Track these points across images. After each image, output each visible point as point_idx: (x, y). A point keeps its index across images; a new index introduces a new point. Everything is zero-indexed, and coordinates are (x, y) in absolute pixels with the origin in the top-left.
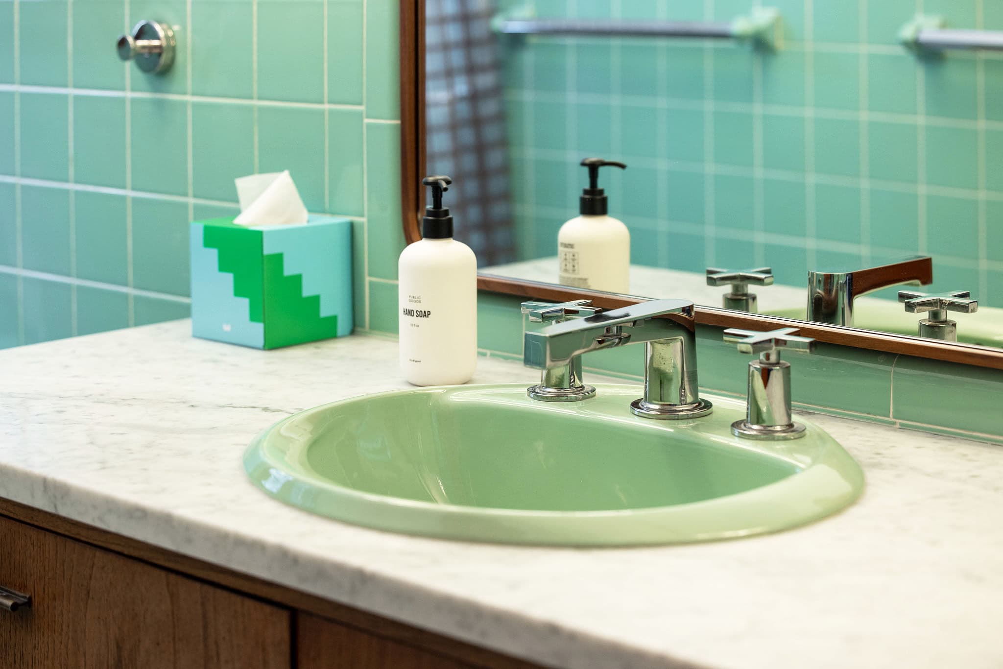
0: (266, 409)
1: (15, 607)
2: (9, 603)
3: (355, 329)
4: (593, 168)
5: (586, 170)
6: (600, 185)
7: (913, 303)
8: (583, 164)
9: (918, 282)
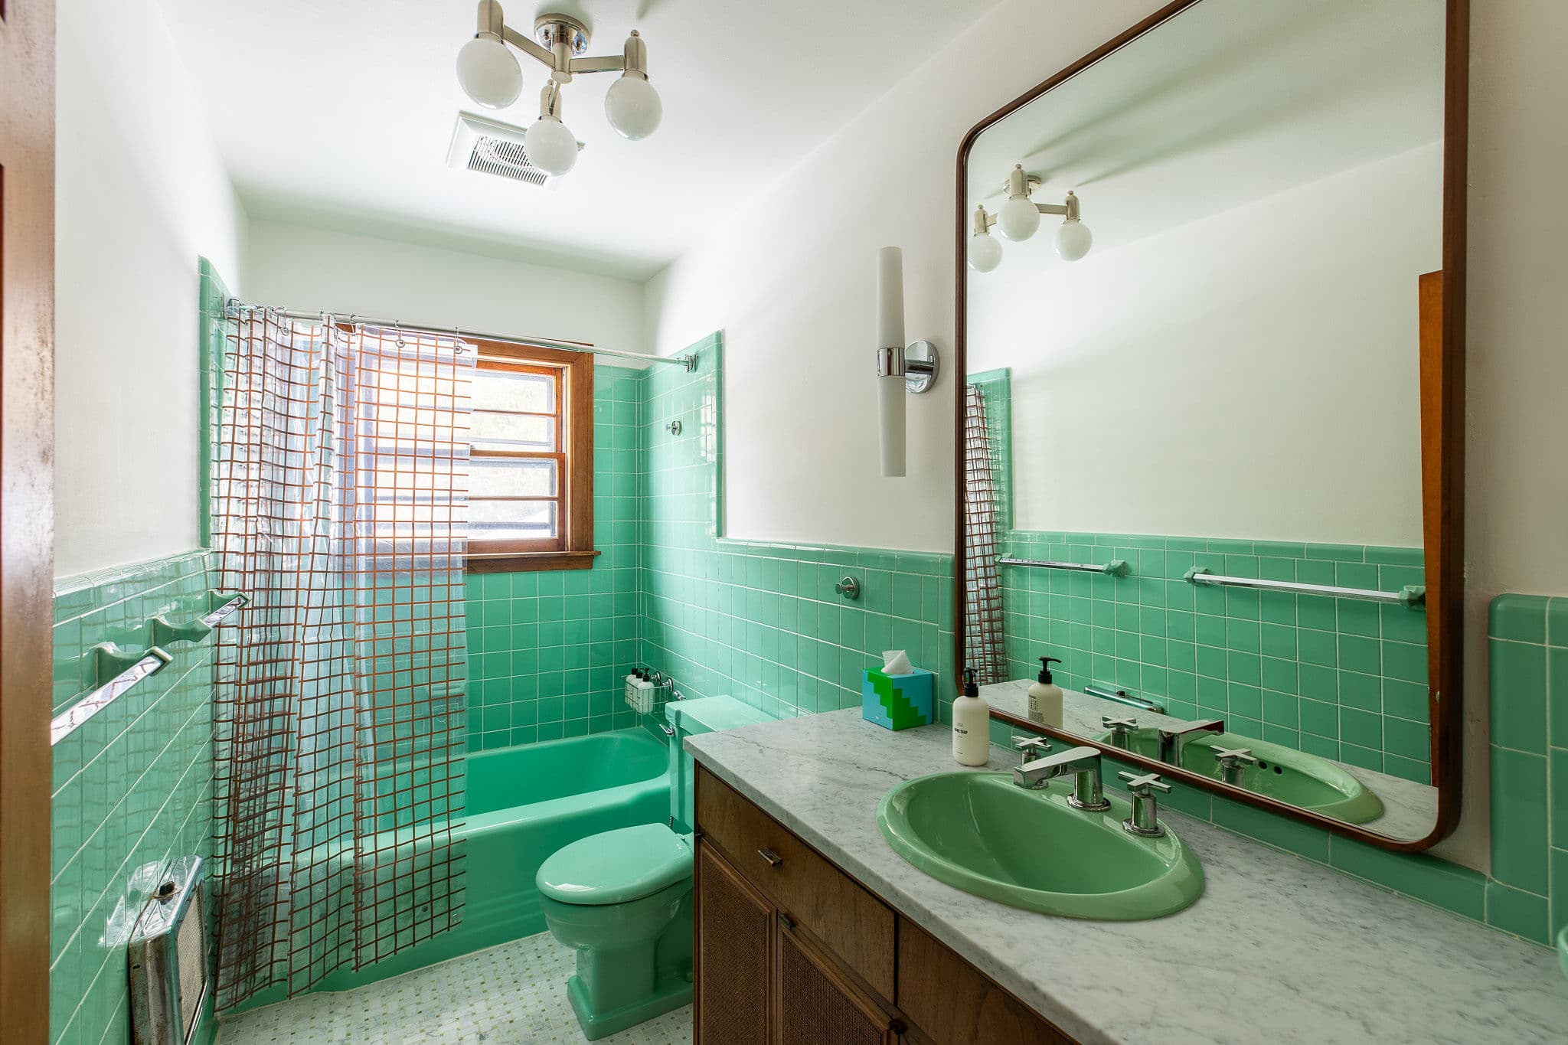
0: (890, 773)
1: (774, 864)
2: (772, 862)
3: (933, 721)
4: (1045, 661)
5: (1042, 662)
6: (1049, 669)
7: (1219, 757)
8: (1040, 659)
9: (1217, 732)
